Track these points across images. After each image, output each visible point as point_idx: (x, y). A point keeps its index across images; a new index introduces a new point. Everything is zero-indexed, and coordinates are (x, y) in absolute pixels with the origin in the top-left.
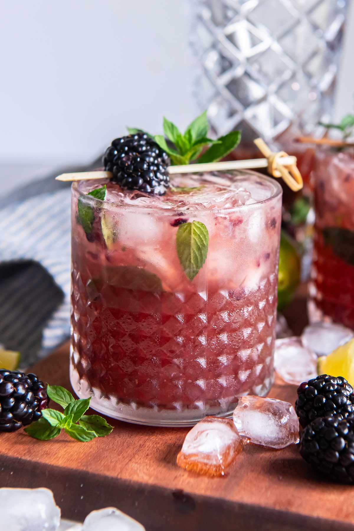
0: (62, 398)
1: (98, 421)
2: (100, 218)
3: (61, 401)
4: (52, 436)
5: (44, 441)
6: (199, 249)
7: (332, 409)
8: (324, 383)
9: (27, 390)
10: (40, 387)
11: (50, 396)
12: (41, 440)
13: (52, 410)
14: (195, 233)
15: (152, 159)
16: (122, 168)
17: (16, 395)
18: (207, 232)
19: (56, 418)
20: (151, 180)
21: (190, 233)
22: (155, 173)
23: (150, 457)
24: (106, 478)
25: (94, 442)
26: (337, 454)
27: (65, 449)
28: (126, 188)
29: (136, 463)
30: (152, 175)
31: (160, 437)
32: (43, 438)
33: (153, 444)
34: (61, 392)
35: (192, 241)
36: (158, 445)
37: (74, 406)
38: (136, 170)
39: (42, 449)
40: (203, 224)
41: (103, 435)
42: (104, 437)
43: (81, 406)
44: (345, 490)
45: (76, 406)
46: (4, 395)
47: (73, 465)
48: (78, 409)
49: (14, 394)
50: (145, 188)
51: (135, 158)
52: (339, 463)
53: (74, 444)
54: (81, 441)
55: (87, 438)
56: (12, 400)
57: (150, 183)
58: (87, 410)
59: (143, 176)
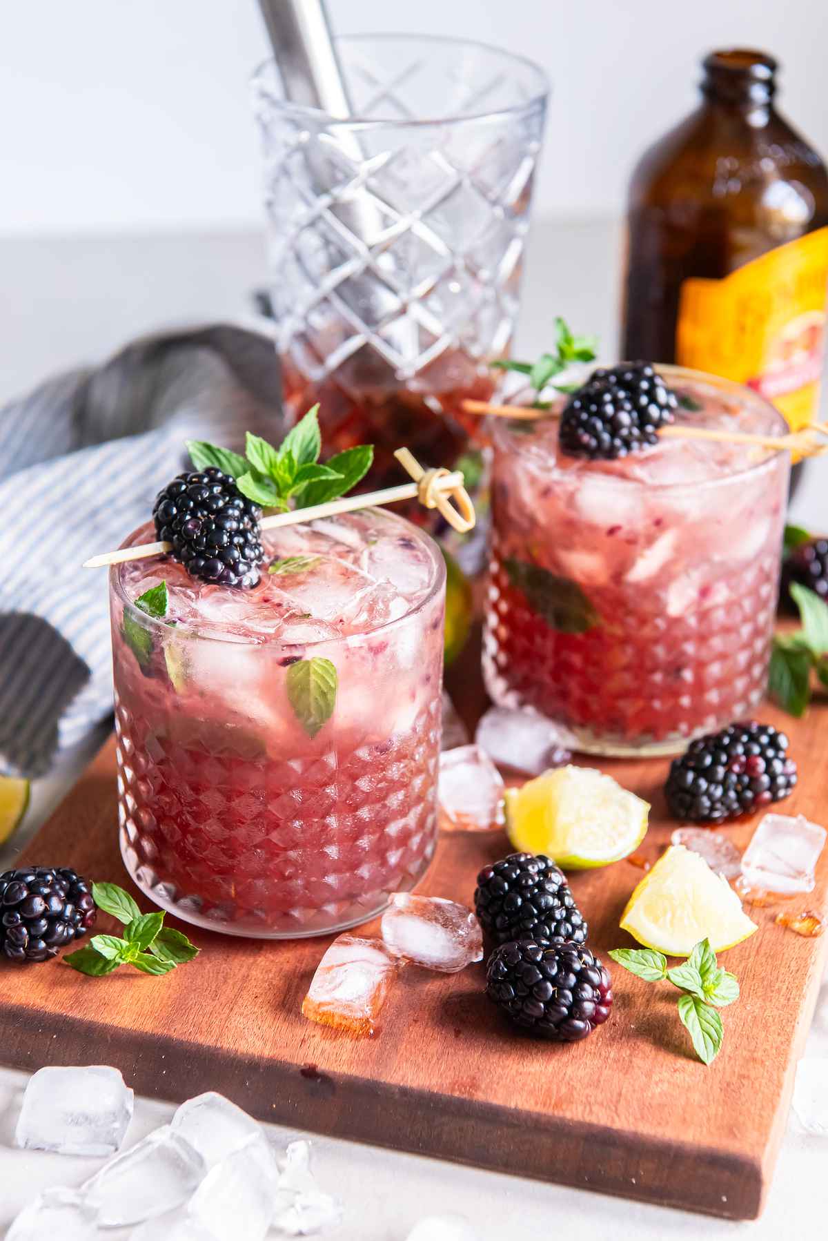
0: (118, 904)
1: (175, 937)
2: (162, 649)
3: (116, 908)
4: (108, 969)
5: (97, 976)
6: (324, 694)
7: (532, 916)
8: (518, 872)
9: (64, 903)
10: (82, 891)
11: (98, 903)
12: (91, 976)
13: (107, 936)
14: (316, 672)
15: (234, 525)
16: (187, 540)
17: (48, 913)
18: (335, 671)
19: (114, 946)
20: (236, 564)
21: (308, 674)
22: (242, 548)
23: (260, 1000)
24: (199, 1047)
25: (173, 975)
26: (542, 1005)
27: (131, 993)
28: (196, 577)
29: (241, 1014)
30: (236, 554)
31: (271, 957)
32: (94, 972)
33: (262, 973)
34: (114, 893)
35: (312, 685)
36: (270, 976)
37: (139, 924)
38: (210, 546)
39: (96, 995)
40: (328, 661)
41: (185, 961)
42: (186, 962)
43: (150, 924)
44: (554, 1052)
45: (142, 925)
46: (32, 916)
47: (148, 1026)
48: (145, 929)
49: (46, 914)
50: (227, 578)
51: (207, 525)
52: (545, 1017)
53: (144, 981)
54: (152, 974)
55: (162, 970)
56: (43, 922)
57: (234, 568)
58: (159, 930)
59: (222, 557)
